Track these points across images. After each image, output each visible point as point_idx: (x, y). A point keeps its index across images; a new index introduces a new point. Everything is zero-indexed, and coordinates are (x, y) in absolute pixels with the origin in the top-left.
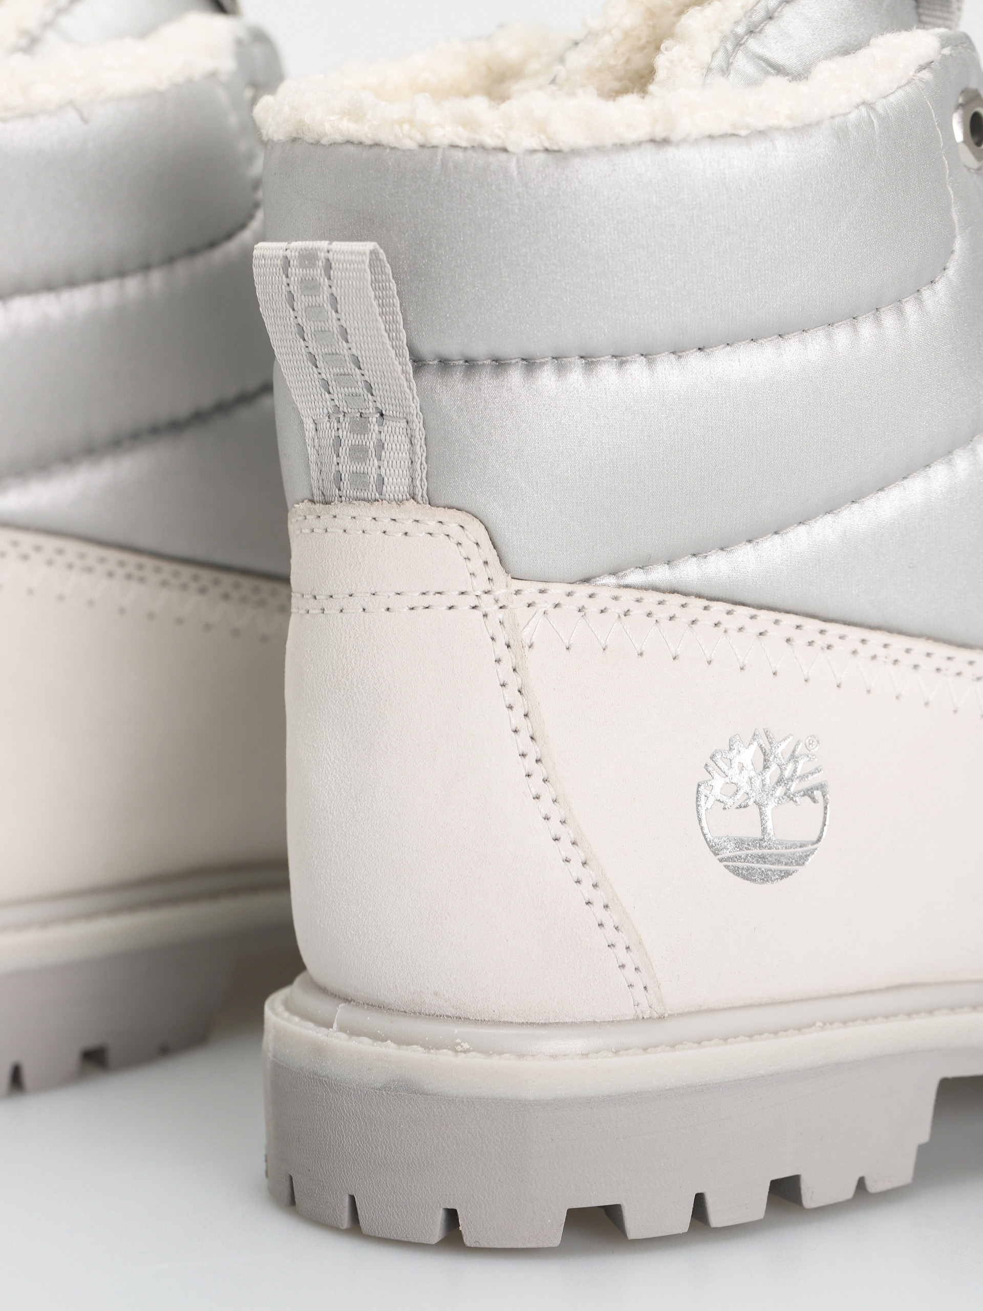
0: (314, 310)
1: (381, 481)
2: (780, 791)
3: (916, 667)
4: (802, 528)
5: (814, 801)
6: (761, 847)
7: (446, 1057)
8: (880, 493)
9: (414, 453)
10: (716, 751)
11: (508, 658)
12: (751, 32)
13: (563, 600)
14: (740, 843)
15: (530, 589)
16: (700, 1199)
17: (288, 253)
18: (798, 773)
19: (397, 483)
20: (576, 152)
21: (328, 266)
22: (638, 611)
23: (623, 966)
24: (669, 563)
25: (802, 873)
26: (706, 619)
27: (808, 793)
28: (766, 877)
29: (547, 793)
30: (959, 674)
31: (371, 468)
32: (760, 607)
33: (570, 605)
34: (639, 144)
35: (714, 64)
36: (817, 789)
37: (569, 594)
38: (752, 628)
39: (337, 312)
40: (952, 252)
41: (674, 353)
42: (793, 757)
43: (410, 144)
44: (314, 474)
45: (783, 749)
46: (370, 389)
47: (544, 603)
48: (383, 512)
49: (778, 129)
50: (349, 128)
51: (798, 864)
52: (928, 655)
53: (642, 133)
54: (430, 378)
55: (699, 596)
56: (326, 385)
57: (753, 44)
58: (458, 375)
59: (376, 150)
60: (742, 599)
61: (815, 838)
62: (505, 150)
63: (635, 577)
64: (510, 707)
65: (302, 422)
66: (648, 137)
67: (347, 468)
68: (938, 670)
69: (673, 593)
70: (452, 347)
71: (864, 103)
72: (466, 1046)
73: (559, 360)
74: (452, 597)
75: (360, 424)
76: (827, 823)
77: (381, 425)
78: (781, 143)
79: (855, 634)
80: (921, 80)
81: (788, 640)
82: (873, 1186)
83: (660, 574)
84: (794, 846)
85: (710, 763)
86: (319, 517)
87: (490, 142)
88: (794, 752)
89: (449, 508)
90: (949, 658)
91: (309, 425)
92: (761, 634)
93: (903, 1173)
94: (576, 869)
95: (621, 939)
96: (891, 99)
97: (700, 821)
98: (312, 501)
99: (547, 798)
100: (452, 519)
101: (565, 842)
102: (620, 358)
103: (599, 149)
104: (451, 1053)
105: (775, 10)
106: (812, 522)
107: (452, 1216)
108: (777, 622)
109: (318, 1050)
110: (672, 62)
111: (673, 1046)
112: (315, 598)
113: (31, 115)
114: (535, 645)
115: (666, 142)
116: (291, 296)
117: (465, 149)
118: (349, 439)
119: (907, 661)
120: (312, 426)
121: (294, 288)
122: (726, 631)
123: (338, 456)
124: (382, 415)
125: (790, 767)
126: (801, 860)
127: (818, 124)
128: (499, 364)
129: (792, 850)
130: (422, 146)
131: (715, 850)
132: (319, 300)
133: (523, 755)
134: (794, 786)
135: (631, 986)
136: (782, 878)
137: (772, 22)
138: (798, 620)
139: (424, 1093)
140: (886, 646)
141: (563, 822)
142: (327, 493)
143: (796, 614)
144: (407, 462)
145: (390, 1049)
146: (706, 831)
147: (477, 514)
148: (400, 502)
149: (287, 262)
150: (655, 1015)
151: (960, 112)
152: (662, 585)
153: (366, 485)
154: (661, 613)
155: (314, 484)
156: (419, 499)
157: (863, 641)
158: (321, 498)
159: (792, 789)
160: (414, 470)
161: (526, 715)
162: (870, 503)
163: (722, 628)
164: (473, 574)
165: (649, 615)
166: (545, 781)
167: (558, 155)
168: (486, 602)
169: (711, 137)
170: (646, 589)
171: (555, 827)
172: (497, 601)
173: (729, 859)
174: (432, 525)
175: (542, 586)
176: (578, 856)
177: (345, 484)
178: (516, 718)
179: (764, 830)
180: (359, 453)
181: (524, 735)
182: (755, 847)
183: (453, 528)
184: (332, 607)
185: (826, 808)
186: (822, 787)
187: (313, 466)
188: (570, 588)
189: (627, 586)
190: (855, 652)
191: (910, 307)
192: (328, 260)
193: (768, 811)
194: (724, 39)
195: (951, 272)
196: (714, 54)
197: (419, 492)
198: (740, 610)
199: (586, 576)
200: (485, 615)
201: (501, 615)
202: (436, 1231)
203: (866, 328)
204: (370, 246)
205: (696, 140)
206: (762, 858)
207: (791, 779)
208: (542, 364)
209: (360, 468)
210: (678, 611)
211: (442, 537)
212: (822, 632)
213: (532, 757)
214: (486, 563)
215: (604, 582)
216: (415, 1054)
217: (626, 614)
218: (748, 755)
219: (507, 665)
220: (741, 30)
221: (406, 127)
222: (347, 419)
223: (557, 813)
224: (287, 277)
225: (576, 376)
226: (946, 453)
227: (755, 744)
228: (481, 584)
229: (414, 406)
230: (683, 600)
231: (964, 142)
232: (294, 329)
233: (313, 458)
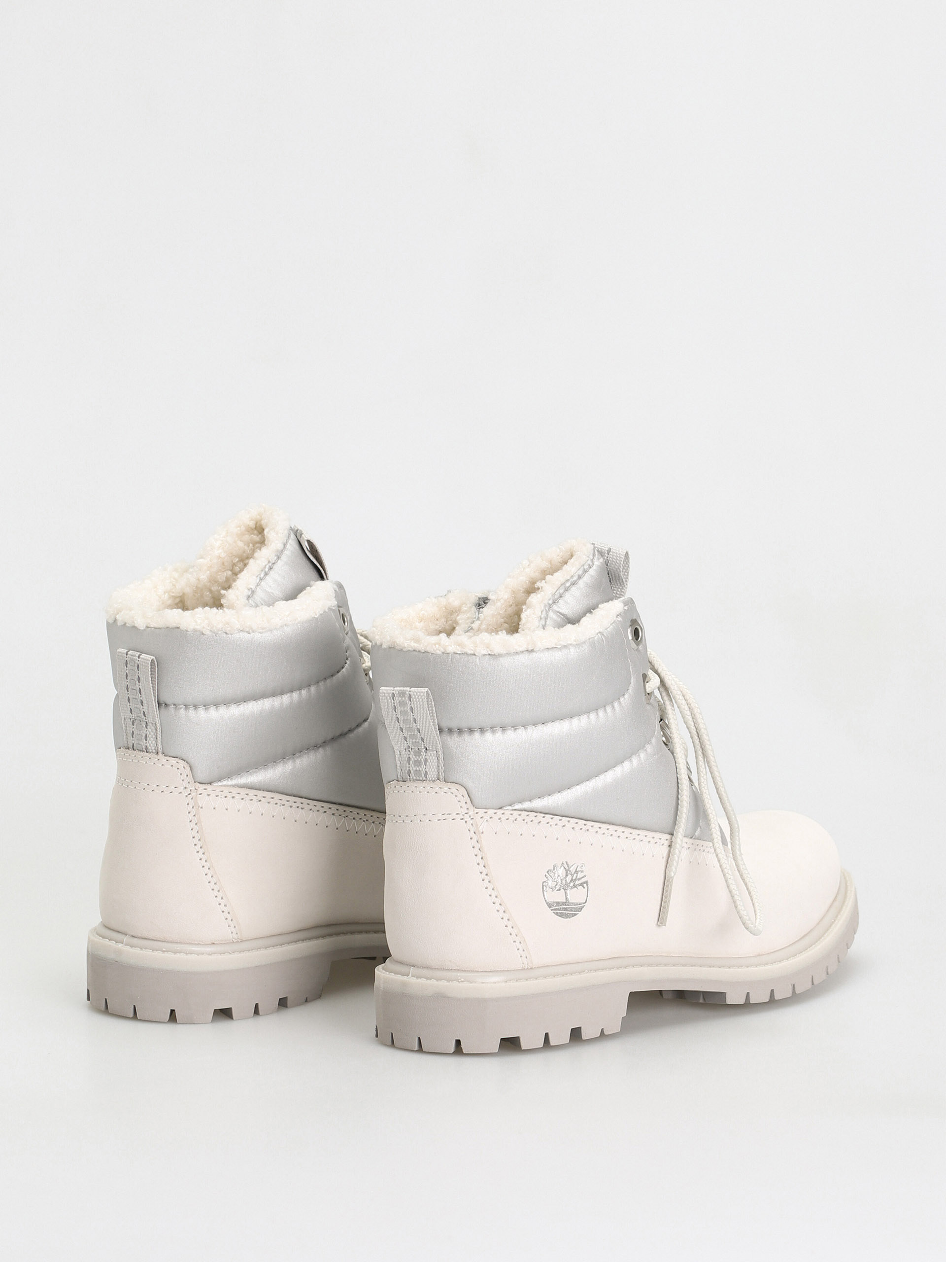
0: (404, 713)
1: (426, 773)
2: (572, 884)
3: (619, 837)
4: (578, 786)
5: (584, 888)
6: (566, 905)
7: (455, 983)
8: (605, 773)
9: (439, 763)
10: (549, 870)
11: (475, 837)
12: (554, 602)
13: (493, 815)
14: (558, 904)
15: (481, 812)
16: (547, 1035)
17: (394, 692)
18: (578, 878)
19: (432, 774)
20: (500, 655)
21: (410, 696)
22: (520, 819)
23: (518, 949)
24: (530, 801)
25: (580, 914)
26: (544, 821)
27: (582, 884)
28: (567, 916)
29: (490, 886)
30: (634, 839)
31: (423, 769)
32: (562, 816)
33: (496, 817)
34: (523, 652)
35: (542, 616)
36: (585, 883)
37: (495, 813)
38: (560, 824)
39: (413, 713)
40: (631, 683)
41: (534, 725)
42: (576, 872)
43: (439, 652)
44: (399, 770)
45: (573, 869)
46: (423, 740)
47: (487, 817)
48: (428, 785)
49: (571, 644)
50: (414, 645)
51: (579, 911)
52: (623, 832)
53: (524, 648)
54: (446, 737)
55: (541, 813)
56: (405, 739)
57: (555, 607)
58: (456, 735)
59: (426, 654)
60: (557, 814)
61: (584, 902)
62: (475, 655)
63: (518, 806)
64: (476, 855)
65: (394, 752)
66: (526, 649)
67: (413, 768)
68: (627, 838)
69: (532, 811)
70: (454, 724)
71: (600, 633)
72: (463, 980)
73: (493, 729)
74: (454, 815)
75: (418, 753)
76: (589, 896)
77: (426, 753)
78: (572, 650)
79: (597, 825)
80: (618, 620)
81: (573, 828)
82: (606, 1033)
83: (527, 805)
84: (577, 904)
85: (547, 874)
86: (401, 787)
87: (469, 652)
88: (576, 869)
89: (453, 783)
90: (631, 833)
91: (397, 753)
92: (563, 826)
93: (617, 1028)
94: (501, 914)
95: (518, 939)
96: (608, 629)
97: (544, 896)
98: (398, 781)
99: (490, 888)
100: (454, 787)
101: (497, 904)
102: (515, 727)
103: (508, 654)
104: (457, 982)
105: (563, 594)
106: (582, 784)
107: (458, 1042)
108: (569, 821)
109: (404, 984)
110: (527, 616)
111: (536, 979)
112: (400, 816)
113: (271, 631)
114: (484, 833)
115: (532, 651)
116: (395, 708)
117: (460, 654)
118: (413, 758)
119: (623, 836)
120: (399, 753)
121: (397, 705)
122: (551, 825)
123: (409, 764)
124: (426, 749)
125: (575, 875)
126: (580, 909)
127: (584, 642)
128: (471, 731)
129: (576, 906)
130: (443, 653)
131: (550, 906)
132: (406, 709)
133: (481, 873)
134: (577, 882)
135: (521, 956)
136: (573, 916)
137: (561, 598)
138: (577, 820)
139: (448, 997)
140: (608, 829)
141: (496, 897)
142: (404, 778)
143: (575, 818)
144: (436, 766)
145: (433, 982)
146: (546, 899)
147: (463, 785)
148: (434, 781)
149: (393, 695)
150: (529, 968)
151: (630, 628)
152: (528, 809)
153: (420, 775)
154: (528, 819)
155: (399, 774)
156: (441, 780)
157: (600, 828)
158: (402, 779)
159: (576, 884)
160: (439, 769)
161: (482, 858)
162: (602, 776)
163: (549, 824)
164: (461, 807)
165: (524, 820)
166: (489, 882)
167: (493, 656)
168: (467, 817)
169: (548, 649)
170: (522, 811)
171: (494, 899)
172: (470, 817)
173: (555, 910)
174: (446, 789)
175: (485, 810)
176: (502, 909)
177: (412, 774)
178: (479, 860)
179: (566, 898)
180: (418, 763)
181: (482, 865)
182: (563, 905)
183: (454, 790)
184: (408, 821)
185: (588, 890)
186: (586, 882)
187: (398, 768)
188: (496, 811)
189: (515, 810)
190: (597, 832)
191: (616, 704)
192: (410, 695)
193: (568, 892)
194: (545, 606)
195: (630, 691)
196: (542, 612)
197: (441, 777)
198: (556, 817)
199: (501, 807)
200: (466, 822)
201: (472, 822)
202: (452, 1049)
203: (601, 713)
204: (426, 689)
205: (543, 650)
206: (566, 909)
207: (575, 880)
208: (487, 730)
209: (418, 769)
210: (534, 818)
211: (450, 793)
212: (585, 825)
213: (484, 873)
214: (466, 803)
215: (506, 808)
216: (444, 983)
217: (516, 820)
218: (561, 872)
219: (475, 840)
220: (551, 602)
221: (437, 646)
222: (413, 750)
223: (494, 894)
224: (394, 700)
225: (499, 734)
226: (628, 757)
227: (563, 867)
228: (464, 811)
229: (440, 746)
230: (536, 814)
231: (632, 639)
232: (395, 719)
233: (398, 764)
